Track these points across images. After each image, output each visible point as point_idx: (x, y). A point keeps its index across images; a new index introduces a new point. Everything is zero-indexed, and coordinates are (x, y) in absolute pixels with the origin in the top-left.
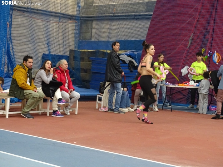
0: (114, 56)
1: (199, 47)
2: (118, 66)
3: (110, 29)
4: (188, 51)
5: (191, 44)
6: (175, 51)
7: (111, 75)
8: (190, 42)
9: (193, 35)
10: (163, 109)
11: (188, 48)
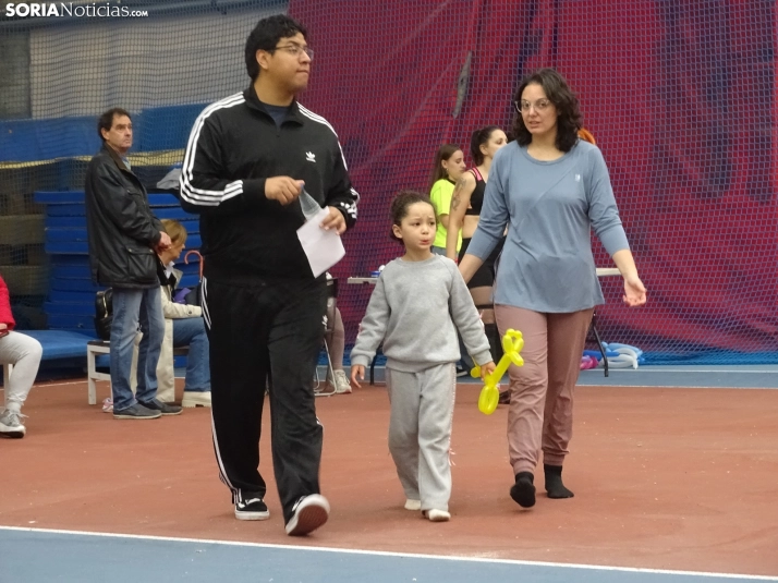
0: (106, 179)
1: (503, 110)
2: (129, 217)
3: (113, 61)
4: (456, 129)
5: (468, 96)
6: (403, 133)
7: (100, 260)
8: (461, 91)
9: (473, 60)
10: (372, 382)
11: (455, 116)
